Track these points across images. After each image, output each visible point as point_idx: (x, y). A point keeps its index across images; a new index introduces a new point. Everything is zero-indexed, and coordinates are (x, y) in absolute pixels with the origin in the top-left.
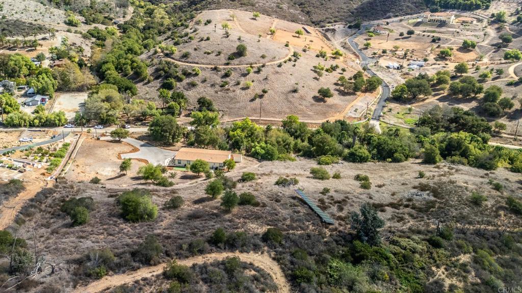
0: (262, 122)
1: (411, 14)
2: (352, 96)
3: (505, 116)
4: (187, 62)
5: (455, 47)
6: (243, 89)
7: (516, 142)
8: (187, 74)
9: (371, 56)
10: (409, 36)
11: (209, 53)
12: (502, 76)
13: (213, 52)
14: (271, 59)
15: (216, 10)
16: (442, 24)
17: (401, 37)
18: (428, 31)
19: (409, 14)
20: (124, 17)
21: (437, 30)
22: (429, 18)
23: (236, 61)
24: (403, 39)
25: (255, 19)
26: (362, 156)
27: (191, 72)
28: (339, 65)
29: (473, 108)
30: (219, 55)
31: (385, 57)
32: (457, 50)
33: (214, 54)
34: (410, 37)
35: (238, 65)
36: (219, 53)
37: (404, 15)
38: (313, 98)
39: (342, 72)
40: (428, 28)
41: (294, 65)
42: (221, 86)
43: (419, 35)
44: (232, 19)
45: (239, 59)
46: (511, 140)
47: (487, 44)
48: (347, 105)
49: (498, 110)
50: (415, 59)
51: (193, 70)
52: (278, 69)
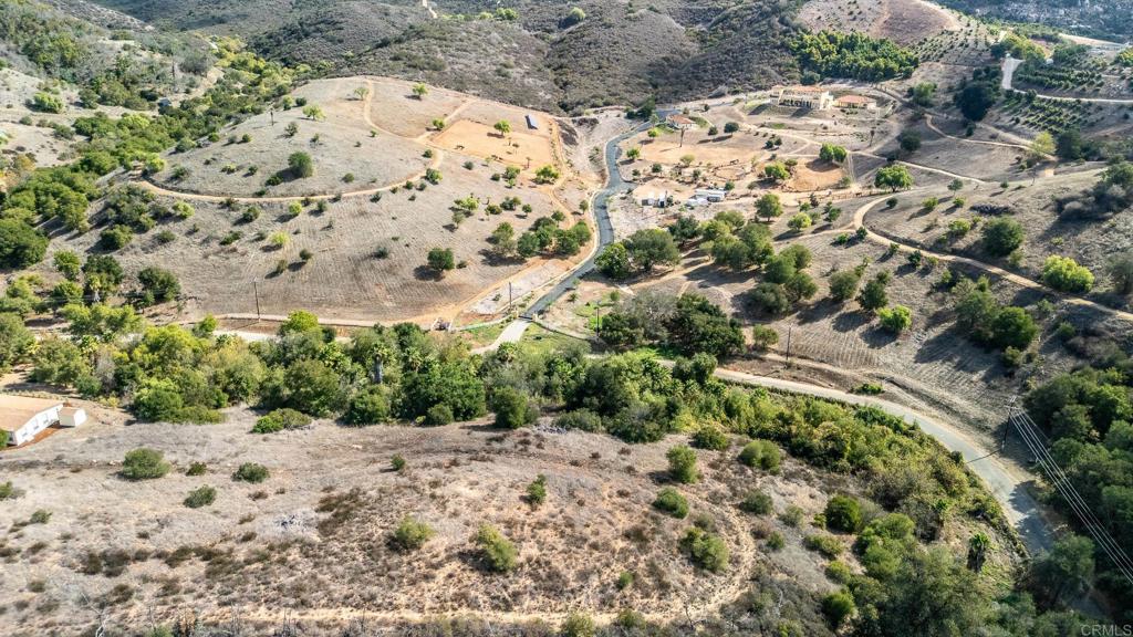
0: (264, 324)
1: (765, 89)
2: (511, 266)
3: (793, 312)
4: (177, 190)
5: (803, 160)
6: (267, 249)
7: (788, 372)
8: (162, 217)
9: (631, 178)
10: (729, 134)
11: (230, 171)
12: (833, 223)
13: (239, 169)
14: (363, 184)
15: (338, 79)
16: (803, 109)
17: (711, 137)
18: (771, 126)
19: (760, 88)
20: (188, 92)
21: (789, 122)
22: (782, 96)
23: (282, 187)
24: (714, 141)
25: (418, 98)
26: (365, 411)
27: (172, 211)
28: (520, 198)
29: (742, 294)
30: (252, 174)
31: (657, 179)
32: (808, 165)
33: (242, 172)
34: (729, 137)
35: (282, 195)
36: (252, 171)
37: (751, 90)
38: (417, 270)
39: (523, 213)
40: (774, 119)
41: (412, 199)
42: (223, 243)
43: (749, 132)
44: (359, 97)
45: (289, 184)
46: (780, 367)
47: (874, 153)
48: (485, 286)
49: (778, 299)
50: (712, 185)
51: (175, 208)
52: (368, 206)
